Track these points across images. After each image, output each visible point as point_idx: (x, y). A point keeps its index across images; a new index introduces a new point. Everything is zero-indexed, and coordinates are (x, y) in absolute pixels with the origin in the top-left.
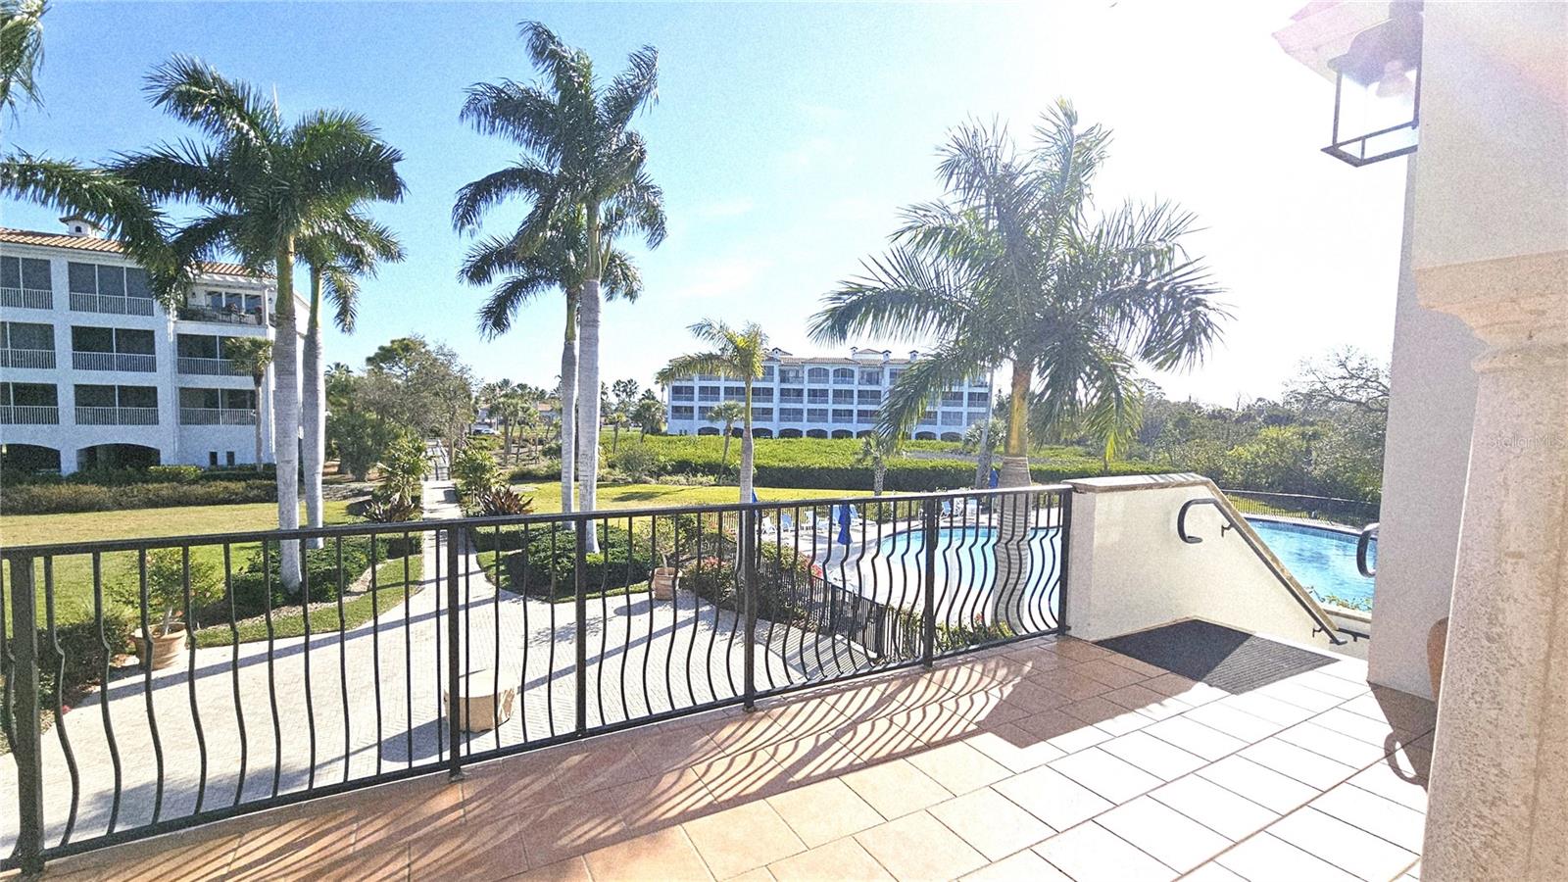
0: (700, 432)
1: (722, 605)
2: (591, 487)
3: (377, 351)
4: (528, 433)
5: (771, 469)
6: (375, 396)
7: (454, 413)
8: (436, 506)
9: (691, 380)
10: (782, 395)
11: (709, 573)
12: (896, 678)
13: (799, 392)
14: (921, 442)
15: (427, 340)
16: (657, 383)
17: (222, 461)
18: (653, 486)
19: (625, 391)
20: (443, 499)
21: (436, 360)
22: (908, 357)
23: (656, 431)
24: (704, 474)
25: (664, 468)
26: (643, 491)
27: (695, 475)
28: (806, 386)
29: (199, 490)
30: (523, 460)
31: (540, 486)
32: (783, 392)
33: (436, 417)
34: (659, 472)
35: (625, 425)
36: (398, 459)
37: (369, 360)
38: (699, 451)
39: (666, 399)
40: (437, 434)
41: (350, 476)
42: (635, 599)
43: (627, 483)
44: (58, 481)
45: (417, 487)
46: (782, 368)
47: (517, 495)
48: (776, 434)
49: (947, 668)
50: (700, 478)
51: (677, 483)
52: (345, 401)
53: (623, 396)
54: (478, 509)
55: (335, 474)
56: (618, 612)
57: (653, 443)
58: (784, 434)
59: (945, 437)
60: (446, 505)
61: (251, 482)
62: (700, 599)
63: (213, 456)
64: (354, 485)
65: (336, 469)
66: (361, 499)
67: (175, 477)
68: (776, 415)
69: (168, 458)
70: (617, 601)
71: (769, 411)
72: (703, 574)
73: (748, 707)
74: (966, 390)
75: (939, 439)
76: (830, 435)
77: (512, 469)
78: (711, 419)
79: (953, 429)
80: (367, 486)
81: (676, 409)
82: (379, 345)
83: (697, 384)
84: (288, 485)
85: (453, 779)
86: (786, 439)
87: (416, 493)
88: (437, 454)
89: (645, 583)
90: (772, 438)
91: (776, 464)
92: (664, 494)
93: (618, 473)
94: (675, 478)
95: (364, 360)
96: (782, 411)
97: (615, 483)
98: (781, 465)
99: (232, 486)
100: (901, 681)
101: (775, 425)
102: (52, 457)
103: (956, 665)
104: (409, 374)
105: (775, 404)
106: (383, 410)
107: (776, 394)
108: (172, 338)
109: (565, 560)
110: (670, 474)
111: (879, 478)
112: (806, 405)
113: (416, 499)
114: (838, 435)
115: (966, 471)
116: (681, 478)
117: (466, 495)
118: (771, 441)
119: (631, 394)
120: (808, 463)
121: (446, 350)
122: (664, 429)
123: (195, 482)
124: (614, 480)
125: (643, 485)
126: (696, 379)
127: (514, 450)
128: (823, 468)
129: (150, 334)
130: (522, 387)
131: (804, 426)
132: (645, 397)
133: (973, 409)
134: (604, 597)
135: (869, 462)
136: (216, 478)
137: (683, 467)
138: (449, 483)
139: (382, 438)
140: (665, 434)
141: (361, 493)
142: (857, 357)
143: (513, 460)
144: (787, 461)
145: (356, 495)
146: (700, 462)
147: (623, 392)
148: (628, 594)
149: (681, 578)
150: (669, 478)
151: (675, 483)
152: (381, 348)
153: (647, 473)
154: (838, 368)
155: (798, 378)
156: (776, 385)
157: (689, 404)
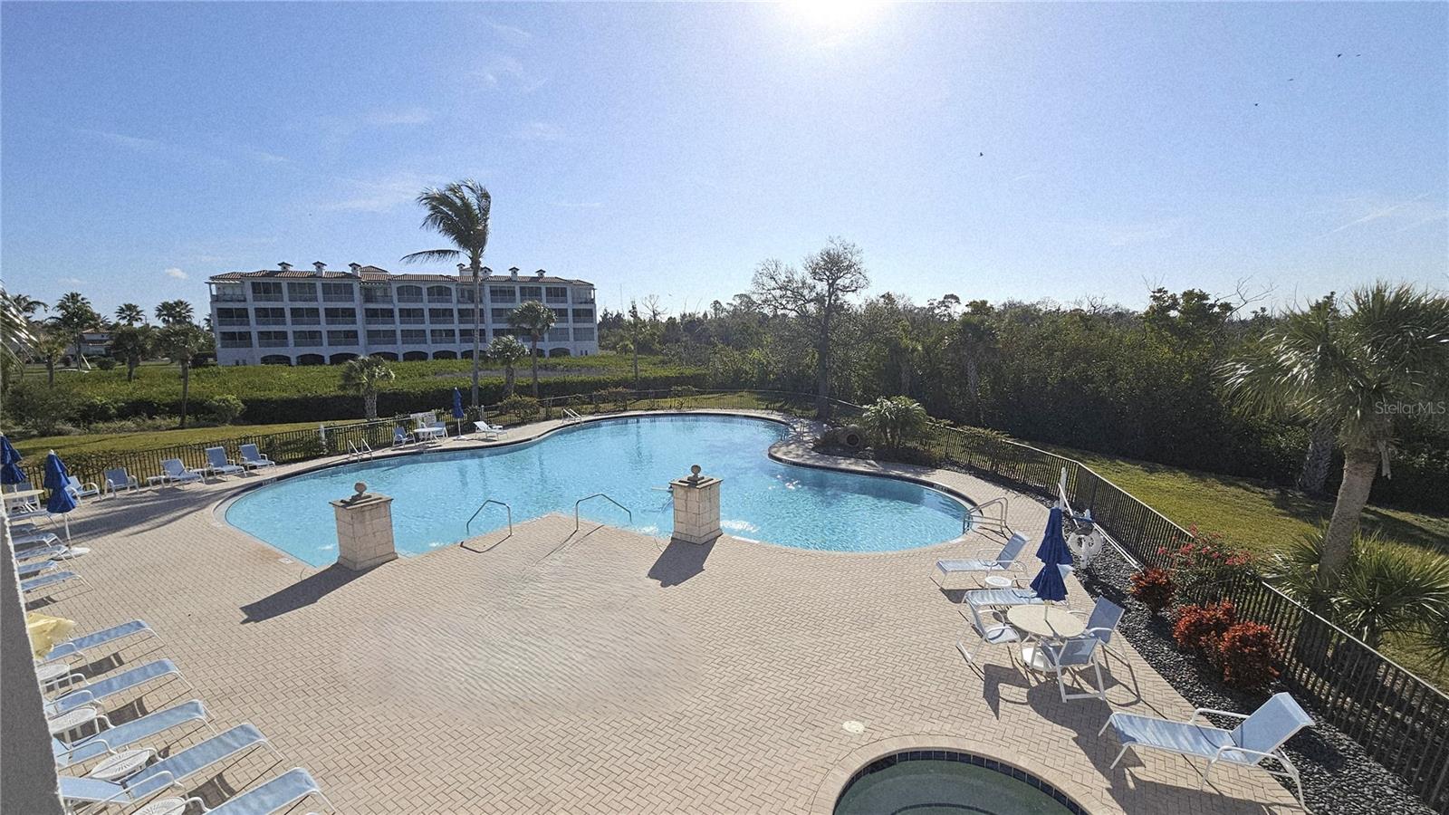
0: (265, 360)
9: (244, 300)
10: (367, 315)
13: (389, 313)
18: (66, 438)
22: (509, 274)
28: (397, 306)
32: (368, 312)
34: (101, 418)
43: (29, 437)
46: (366, 286)
68: (363, 337)
71: (353, 334)
74: (569, 307)
79: (562, 345)
81: (227, 336)
83: (251, 305)
94: (117, 424)
101: (362, 349)
105: (360, 326)
107: (360, 315)
110: (109, 419)
111: (371, 403)
112: (398, 326)
119: (180, 319)
131: (430, 348)
147: (170, 317)
150: (104, 425)
154: (432, 285)
155: (386, 297)
156: (357, 304)
157: (243, 329)
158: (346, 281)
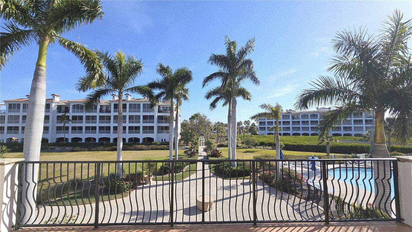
0: (268, 134)
1: (271, 186)
2: (235, 149)
3: (191, 117)
4: (223, 135)
5: (289, 145)
6: (191, 127)
7: (206, 130)
8: (201, 152)
9: (265, 120)
10: (293, 123)
11: (267, 176)
12: (312, 226)
13: (299, 122)
14: (346, 137)
15: (201, 114)
16: (255, 121)
17: (163, 141)
18: (253, 149)
19: (247, 123)
20: (203, 150)
21: (202, 118)
23: (255, 134)
24: (269, 146)
25: (257, 144)
26: (251, 150)
27: (266, 146)
28: (301, 120)
29: (159, 147)
30: (222, 141)
31: (225, 148)
32: (293, 122)
33: (202, 131)
34: (256, 145)
35: (247, 132)
36: (193, 141)
37: (190, 119)
38: (267, 140)
39: (258, 125)
40: (202, 135)
41: (185, 144)
42: (246, 181)
43: (247, 148)
44: (139, 144)
45: (198, 147)
46: (293, 115)
47: (218, 150)
48: (291, 134)
49: (336, 226)
50: (267, 147)
51: (261, 148)
52: (185, 128)
53: (247, 125)
54: (210, 153)
55: (183, 144)
56: (241, 184)
57: (254, 137)
58: (294, 134)
59: (356, 135)
60: (203, 152)
61: (168, 145)
62: (264, 183)
63: (162, 140)
64: (186, 147)
65: (183, 143)
66: (187, 150)
67: (156, 144)
68: (291, 129)
69: (155, 140)
70: (240, 181)
71: (289, 128)
72: (265, 176)
73: (254, 225)
74: (364, 119)
75: (353, 136)
76: (310, 135)
77: (219, 143)
78: (270, 130)
79: (359, 132)
80: (188, 147)
81: (261, 128)
82: (192, 115)
83: (266, 121)
84: (171, 147)
85: (171, 228)
86: (294, 136)
87: (197, 149)
88: (202, 139)
89: (249, 176)
90: (290, 136)
91: (291, 144)
92: (257, 151)
93: (244, 145)
94: (260, 147)
95: (189, 119)
96: (293, 128)
97: (244, 148)
98: (293, 144)
99: (165, 146)
100: (314, 227)
101: (291, 132)
102: (138, 140)
103: (339, 226)
104: (197, 121)
105: (291, 126)
106: (192, 130)
107: (291, 123)
108: (157, 117)
109: (228, 168)
110: (258, 146)
111: (328, 149)
112: (301, 126)
113: (197, 150)
114: (313, 135)
115: (365, 147)
116: (262, 147)
117: (208, 150)
118: (290, 137)
119: (248, 124)
120: (302, 143)
121: (204, 116)
122: (258, 133)
123: (159, 145)
124: (243, 147)
125: (251, 149)
126: (266, 119)
127: (220, 139)
128: (307, 145)
129: (153, 116)
130: (222, 123)
131: (301, 132)
132: (252, 125)
133: (367, 125)
134: (237, 179)
135: (324, 144)
136: (162, 144)
137: (262, 144)
138: (205, 147)
139: (192, 136)
140: (258, 135)
141: (187, 148)
142: (318, 110)
143: (219, 141)
144: (295, 143)
145: (186, 149)
146: (267, 142)
147: (246, 124)
148: (244, 179)
149: (259, 176)
150: (258, 147)
151: (260, 149)
152: (192, 116)
153: (252, 145)
154: (311, 114)
155: (298, 118)
156: (291, 120)
157: (264, 126)
158: (288, 114)
